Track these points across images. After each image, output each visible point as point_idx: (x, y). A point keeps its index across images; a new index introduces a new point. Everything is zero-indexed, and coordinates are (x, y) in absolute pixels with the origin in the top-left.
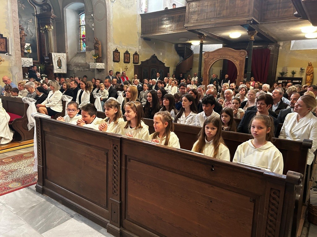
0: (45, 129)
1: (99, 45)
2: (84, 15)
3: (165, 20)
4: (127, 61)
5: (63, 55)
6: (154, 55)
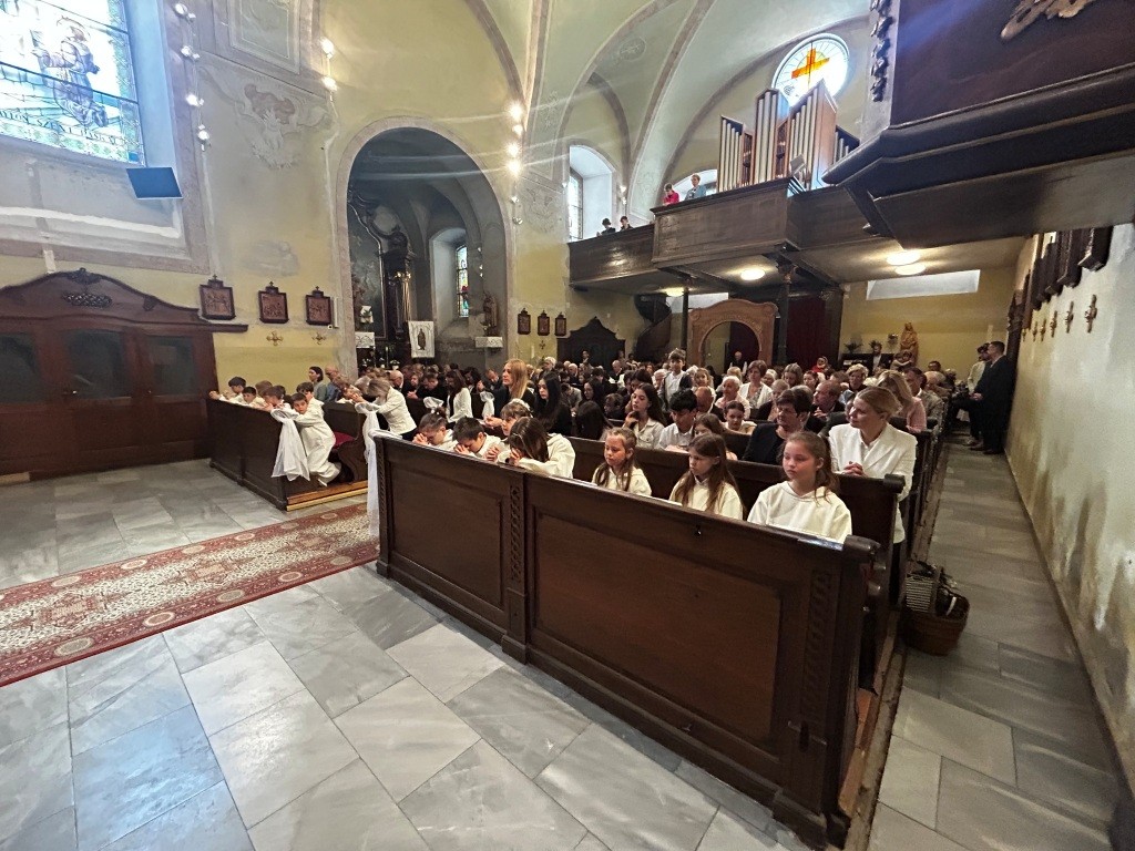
0: (391, 459)
1: (492, 303)
2: (465, 249)
3: (614, 252)
4: (543, 332)
5: (429, 324)
6: (596, 317)
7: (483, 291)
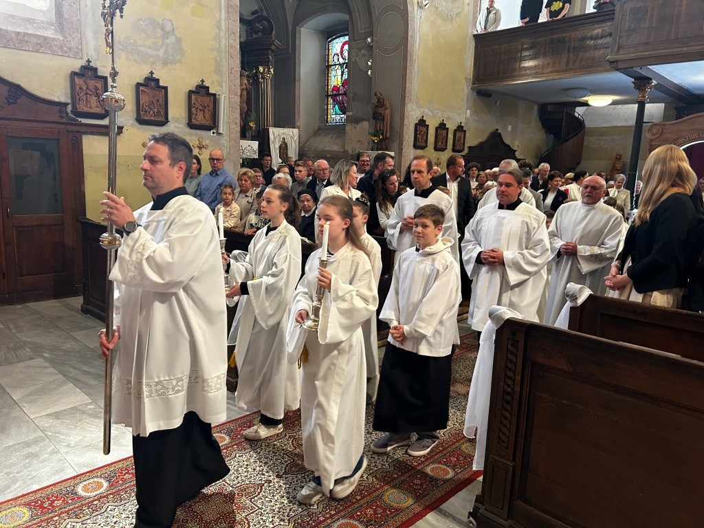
1: (386, 108)
4: (440, 146)
5: (293, 133)
6: (497, 130)
7: (373, 93)
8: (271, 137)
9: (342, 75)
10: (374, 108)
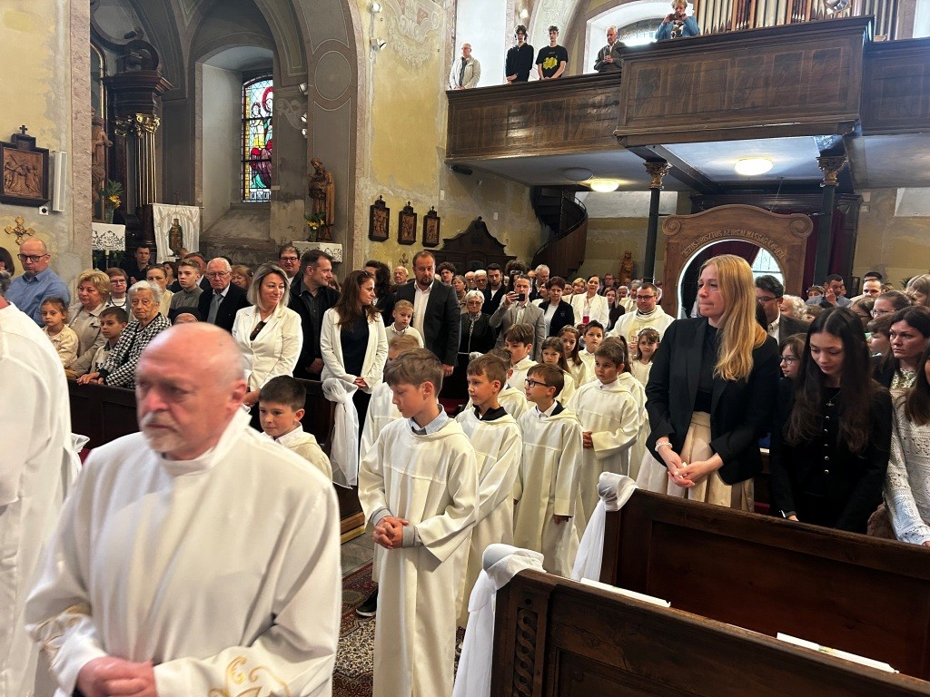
1: (328, 183)
4: (406, 238)
5: (190, 212)
6: (480, 218)
7: (309, 161)
8: (156, 217)
9: (265, 134)
10: (312, 182)
